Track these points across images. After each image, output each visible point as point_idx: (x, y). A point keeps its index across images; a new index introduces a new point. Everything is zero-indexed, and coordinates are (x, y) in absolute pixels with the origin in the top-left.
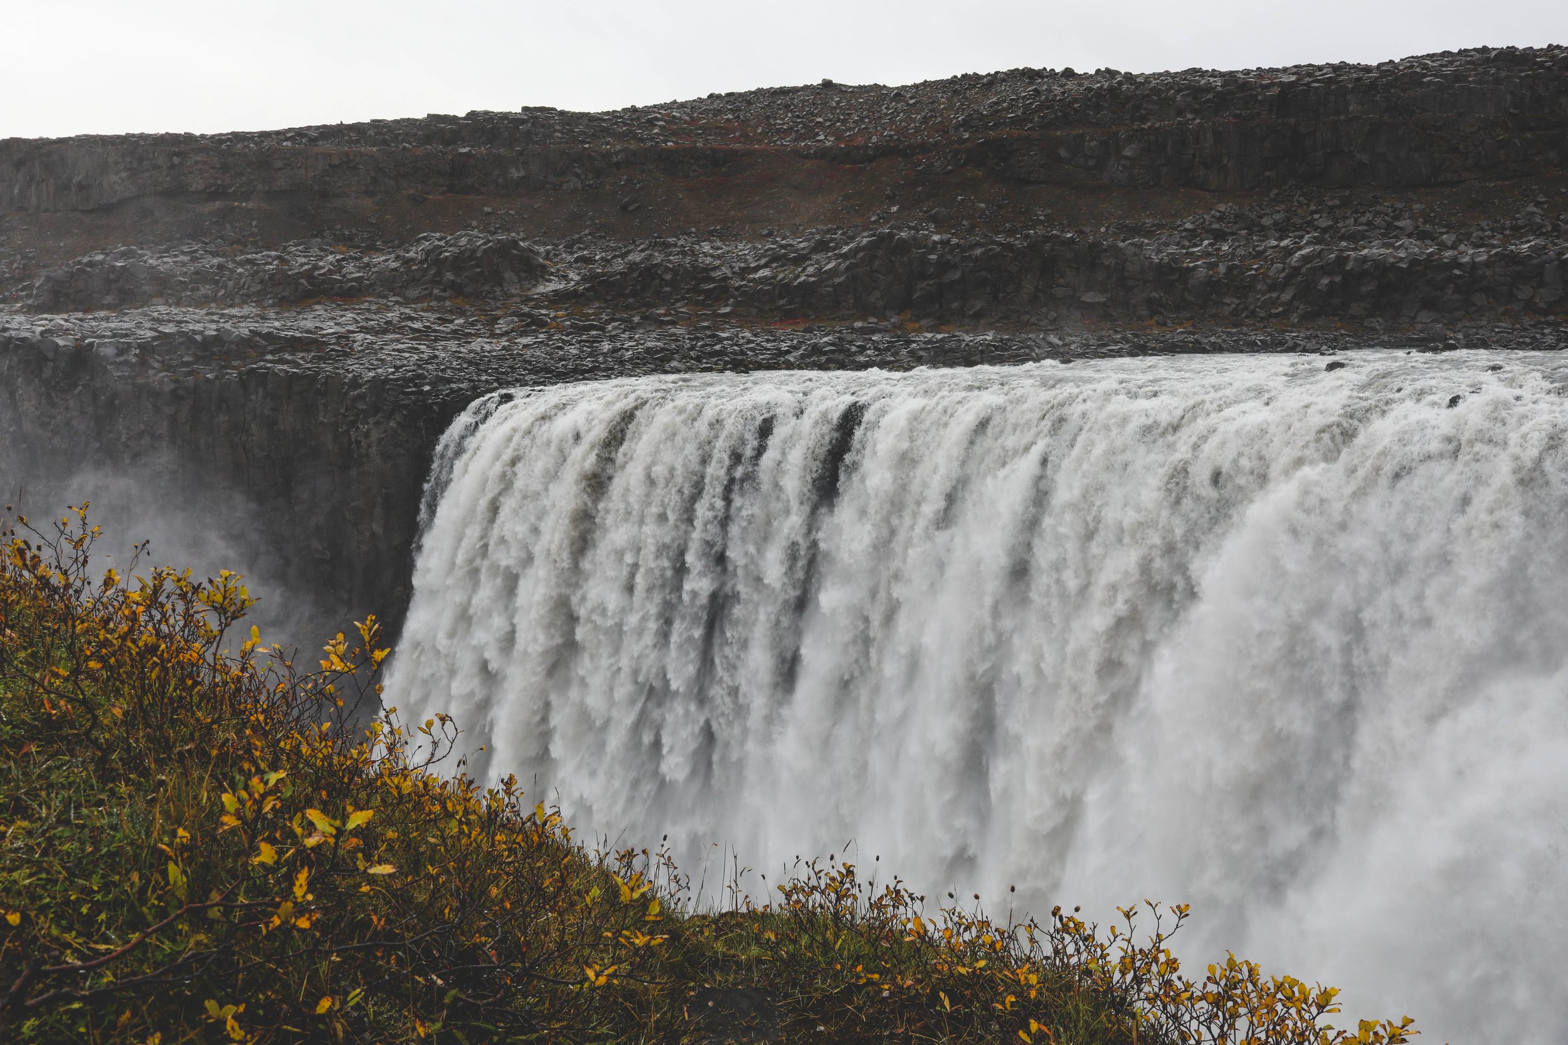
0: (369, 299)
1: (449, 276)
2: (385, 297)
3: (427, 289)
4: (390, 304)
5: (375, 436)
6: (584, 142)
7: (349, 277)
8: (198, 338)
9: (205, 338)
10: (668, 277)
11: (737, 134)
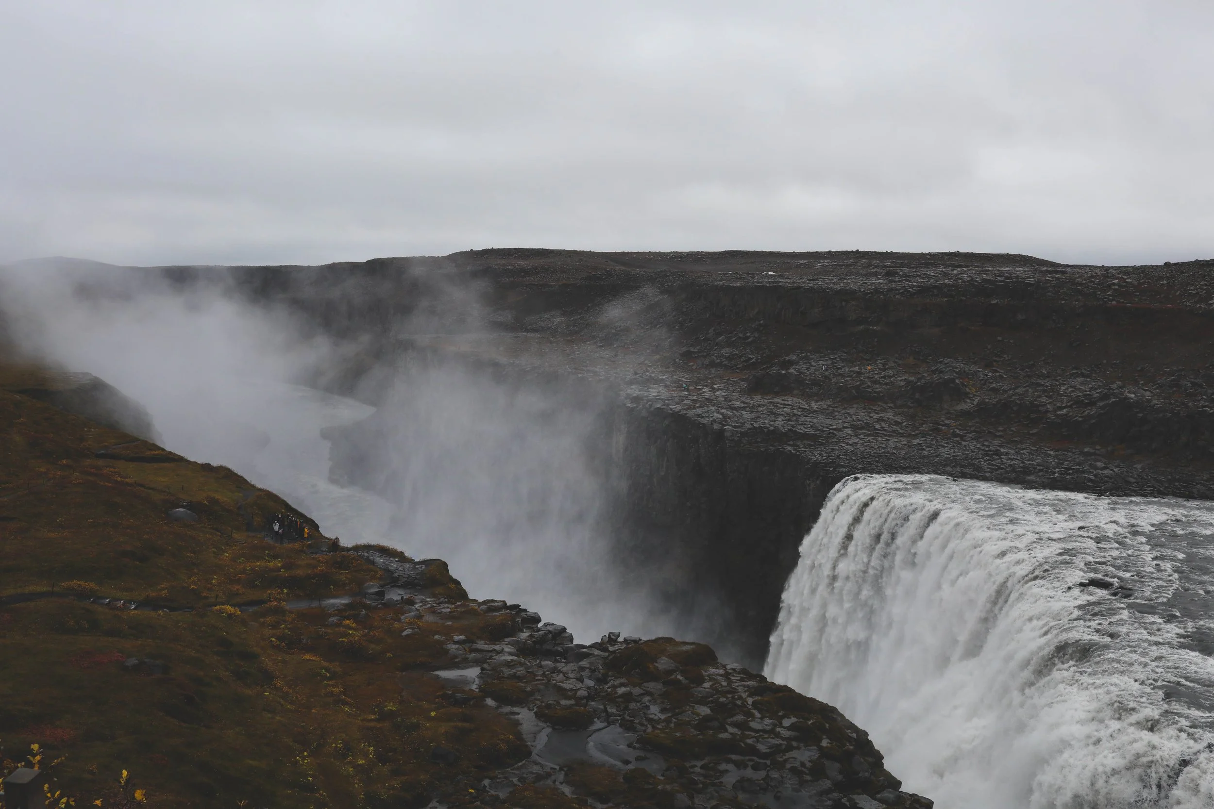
0: (880, 403)
1: (917, 396)
2: (886, 403)
3: (906, 401)
4: (887, 407)
5: (812, 486)
6: (1062, 299)
7: (875, 390)
8: (766, 430)
9: (769, 430)
10: (1015, 408)
11: (1162, 296)
